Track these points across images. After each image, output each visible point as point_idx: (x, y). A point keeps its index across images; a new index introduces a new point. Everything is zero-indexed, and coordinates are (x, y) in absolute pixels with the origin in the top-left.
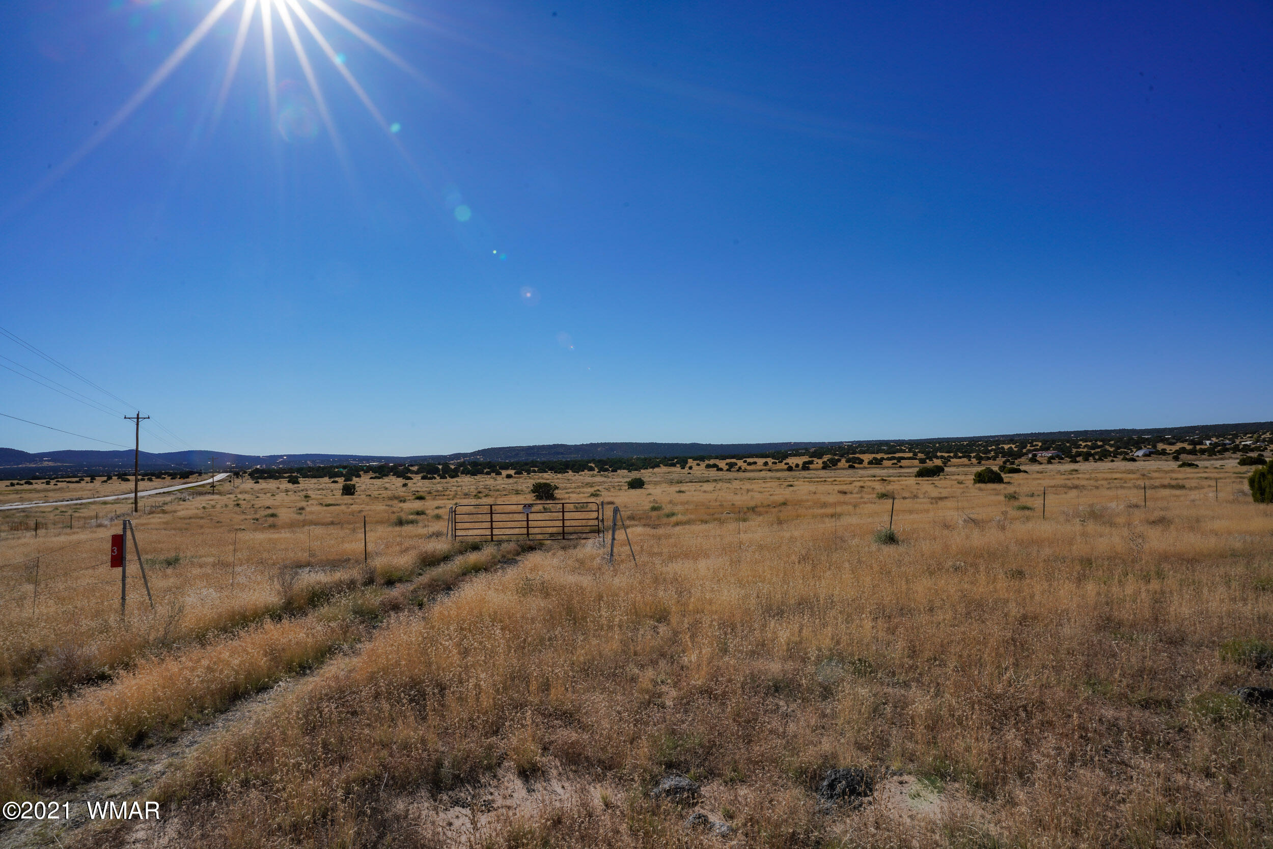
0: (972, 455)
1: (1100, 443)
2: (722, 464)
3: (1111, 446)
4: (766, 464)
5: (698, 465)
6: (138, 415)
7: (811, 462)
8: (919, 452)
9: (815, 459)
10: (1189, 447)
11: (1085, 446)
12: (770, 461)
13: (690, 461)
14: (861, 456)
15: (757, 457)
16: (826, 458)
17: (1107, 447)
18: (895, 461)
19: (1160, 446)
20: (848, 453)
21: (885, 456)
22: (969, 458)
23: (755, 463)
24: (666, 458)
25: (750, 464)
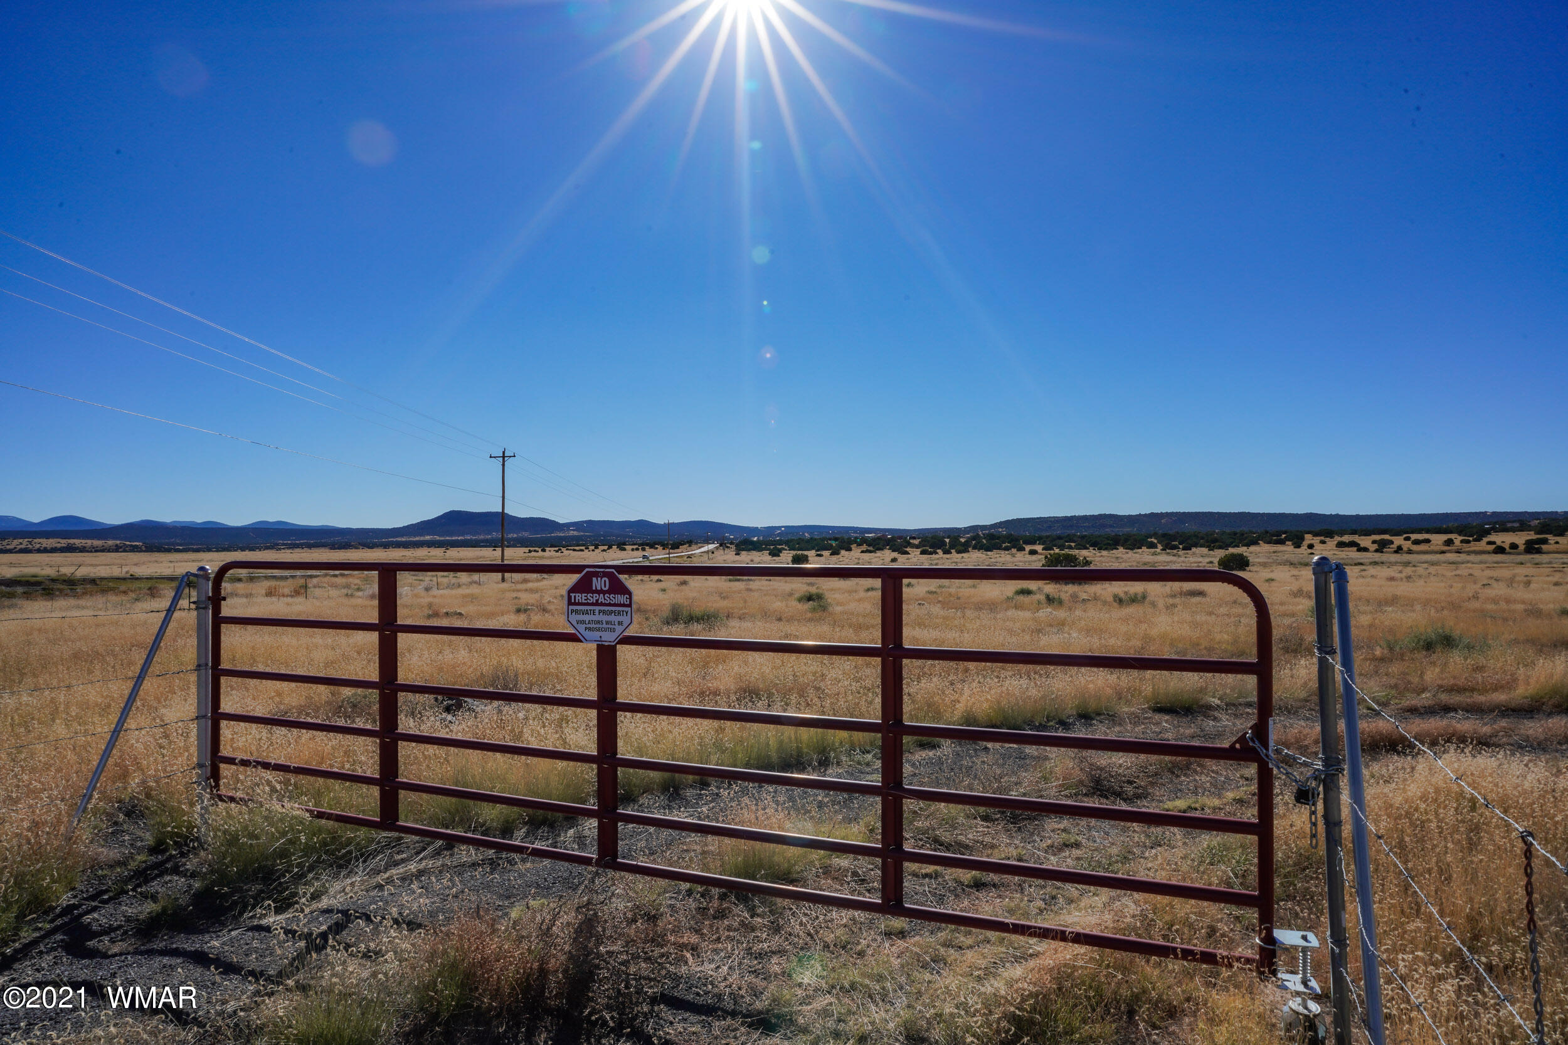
2: (1365, 541)
4: (1449, 542)
5: (1323, 542)
6: (504, 453)
7: (1539, 541)
12: (1457, 539)
13: (1305, 536)
15: (1428, 531)
23: (1428, 541)
25: (1417, 542)
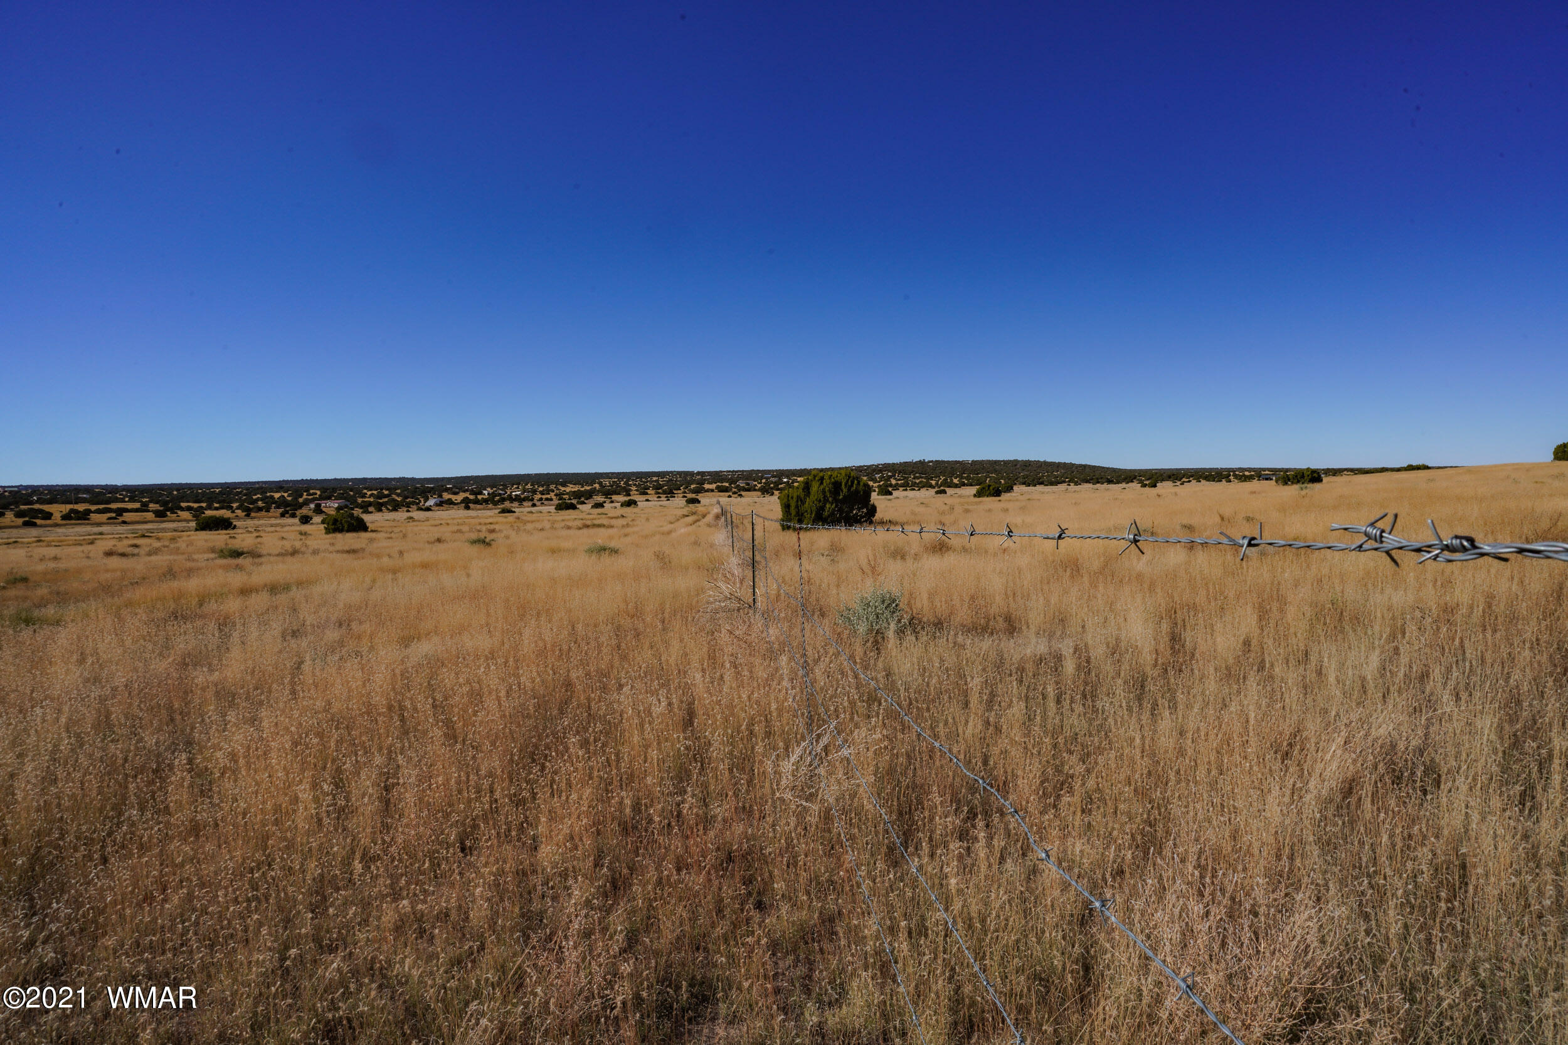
0: (235, 505)
1: (386, 492)
3: (398, 495)
8: (151, 502)
10: (472, 497)
11: (372, 495)
14: (46, 508)
17: (394, 496)
18: (114, 515)
19: (446, 496)
21: (92, 508)
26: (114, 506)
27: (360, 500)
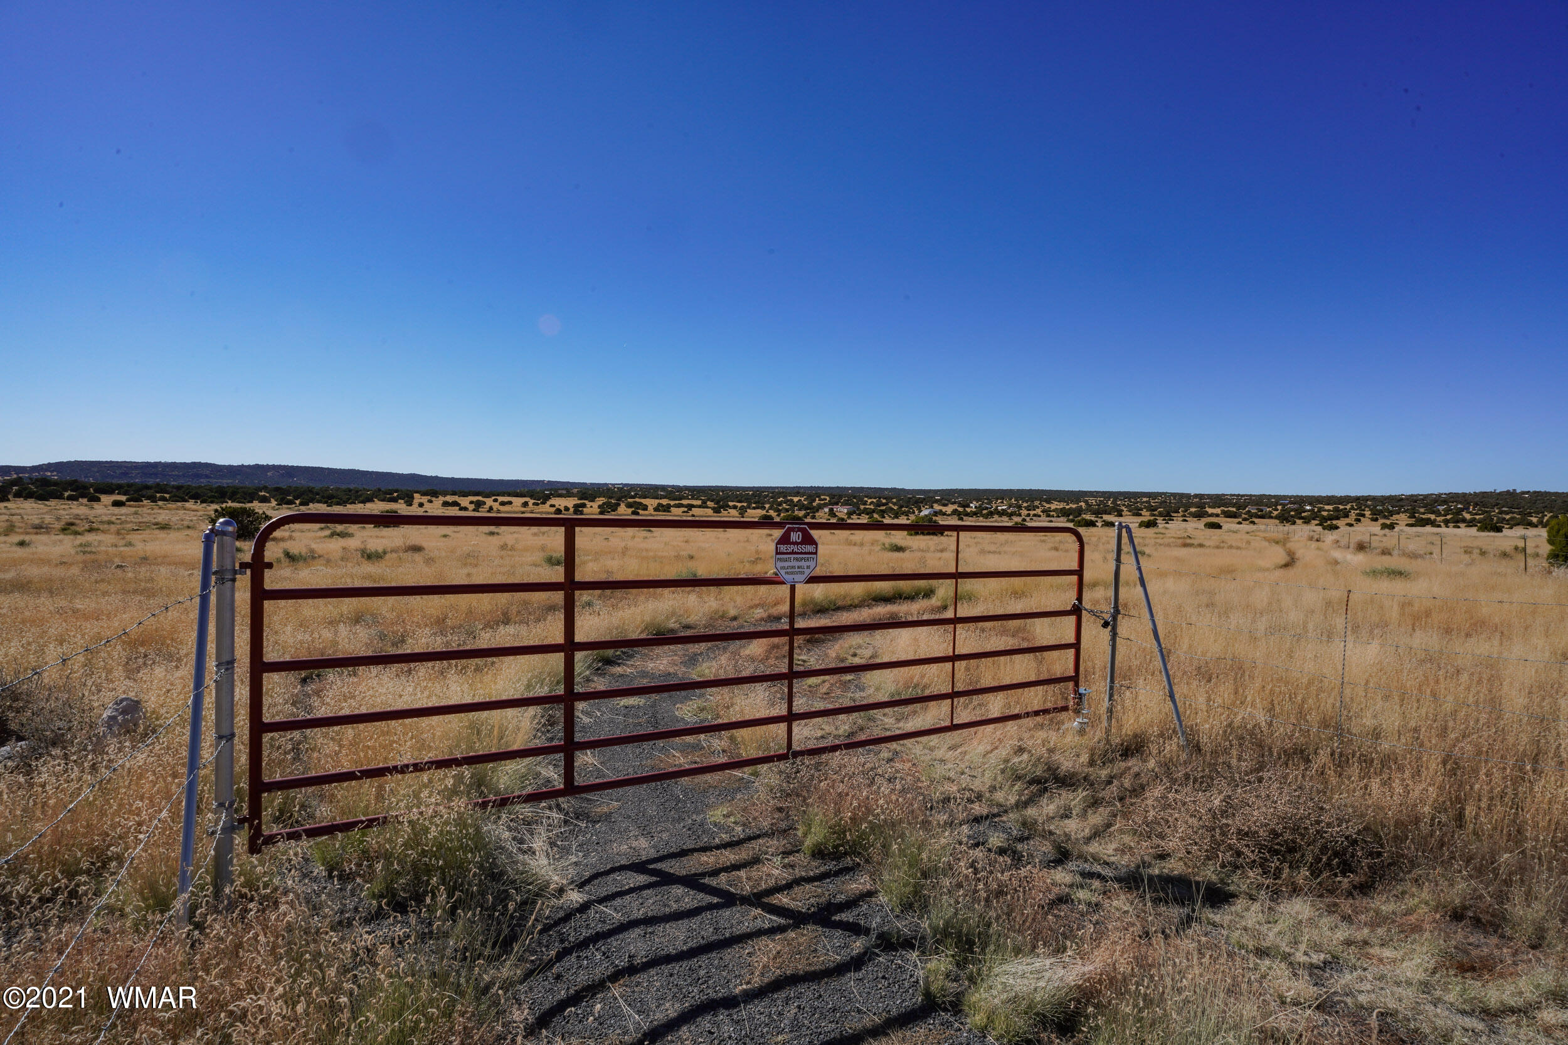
0: (767, 506)
1: (884, 501)
2: (465, 502)
3: (895, 504)
4: (525, 504)
5: (430, 501)
7: (584, 505)
8: (708, 500)
9: (586, 502)
10: (961, 509)
11: (872, 503)
12: (531, 502)
13: (416, 496)
14: (644, 501)
15: (509, 495)
16: (600, 501)
17: (891, 505)
19: (937, 507)
20: (625, 497)
21: (672, 503)
22: (763, 508)
23: (510, 503)
24: (380, 490)
25: (503, 504)
26: (685, 502)
27: (862, 507)
